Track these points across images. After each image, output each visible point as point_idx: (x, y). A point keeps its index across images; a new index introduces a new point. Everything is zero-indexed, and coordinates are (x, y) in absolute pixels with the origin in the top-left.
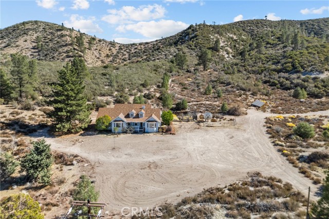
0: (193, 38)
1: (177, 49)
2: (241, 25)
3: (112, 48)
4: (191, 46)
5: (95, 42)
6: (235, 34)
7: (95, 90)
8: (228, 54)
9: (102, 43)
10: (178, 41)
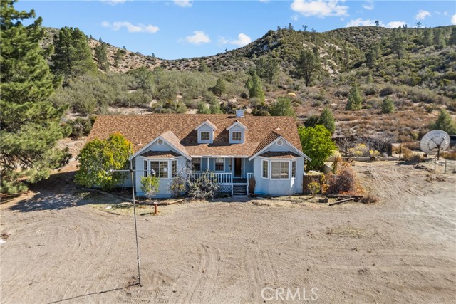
0: (275, 46)
1: (254, 61)
2: (342, 33)
3: (150, 65)
4: (274, 57)
5: (124, 57)
6: (337, 44)
7: (105, 92)
8: (333, 68)
9: (134, 57)
10: (252, 53)
